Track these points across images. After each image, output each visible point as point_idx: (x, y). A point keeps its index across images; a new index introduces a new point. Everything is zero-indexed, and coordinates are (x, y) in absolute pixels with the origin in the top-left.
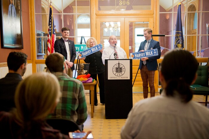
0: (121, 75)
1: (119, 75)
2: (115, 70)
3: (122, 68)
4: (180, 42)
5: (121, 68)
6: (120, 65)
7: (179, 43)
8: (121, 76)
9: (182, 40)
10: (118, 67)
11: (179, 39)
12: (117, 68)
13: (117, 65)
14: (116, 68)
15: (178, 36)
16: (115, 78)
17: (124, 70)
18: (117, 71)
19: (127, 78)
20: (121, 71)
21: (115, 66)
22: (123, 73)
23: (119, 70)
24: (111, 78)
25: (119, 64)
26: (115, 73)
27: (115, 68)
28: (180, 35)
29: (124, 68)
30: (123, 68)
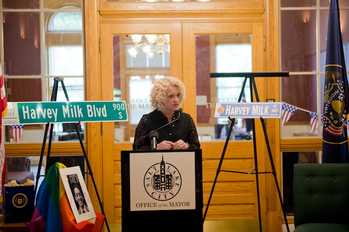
0: (169, 196)
1: (163, 198)
2: (150, 182)
3: (171, 175)
4: (338, 95)
5: (169, 177)
6: (167, 166)
7: (336, 98)
8: (171, 201)
9: (344, 89)
10: (159, 173)
11: (335, 88)
12: (158, 176)
13: (158, 167)
14: (155, 176)
15: (334, 77)
16: (152, 205)
17: (178, 181)
18: (157, 186)
19: (188, 204)
20: (169, 186)
21: (152, 171)
22: (175, 189)
23: (163, 181)
24: (141, 205)
25: (163, 163)
26: (151, 189)
27: (151, 176)
28: (339, 75)
29: (177, 174)
30: (174, 176)
